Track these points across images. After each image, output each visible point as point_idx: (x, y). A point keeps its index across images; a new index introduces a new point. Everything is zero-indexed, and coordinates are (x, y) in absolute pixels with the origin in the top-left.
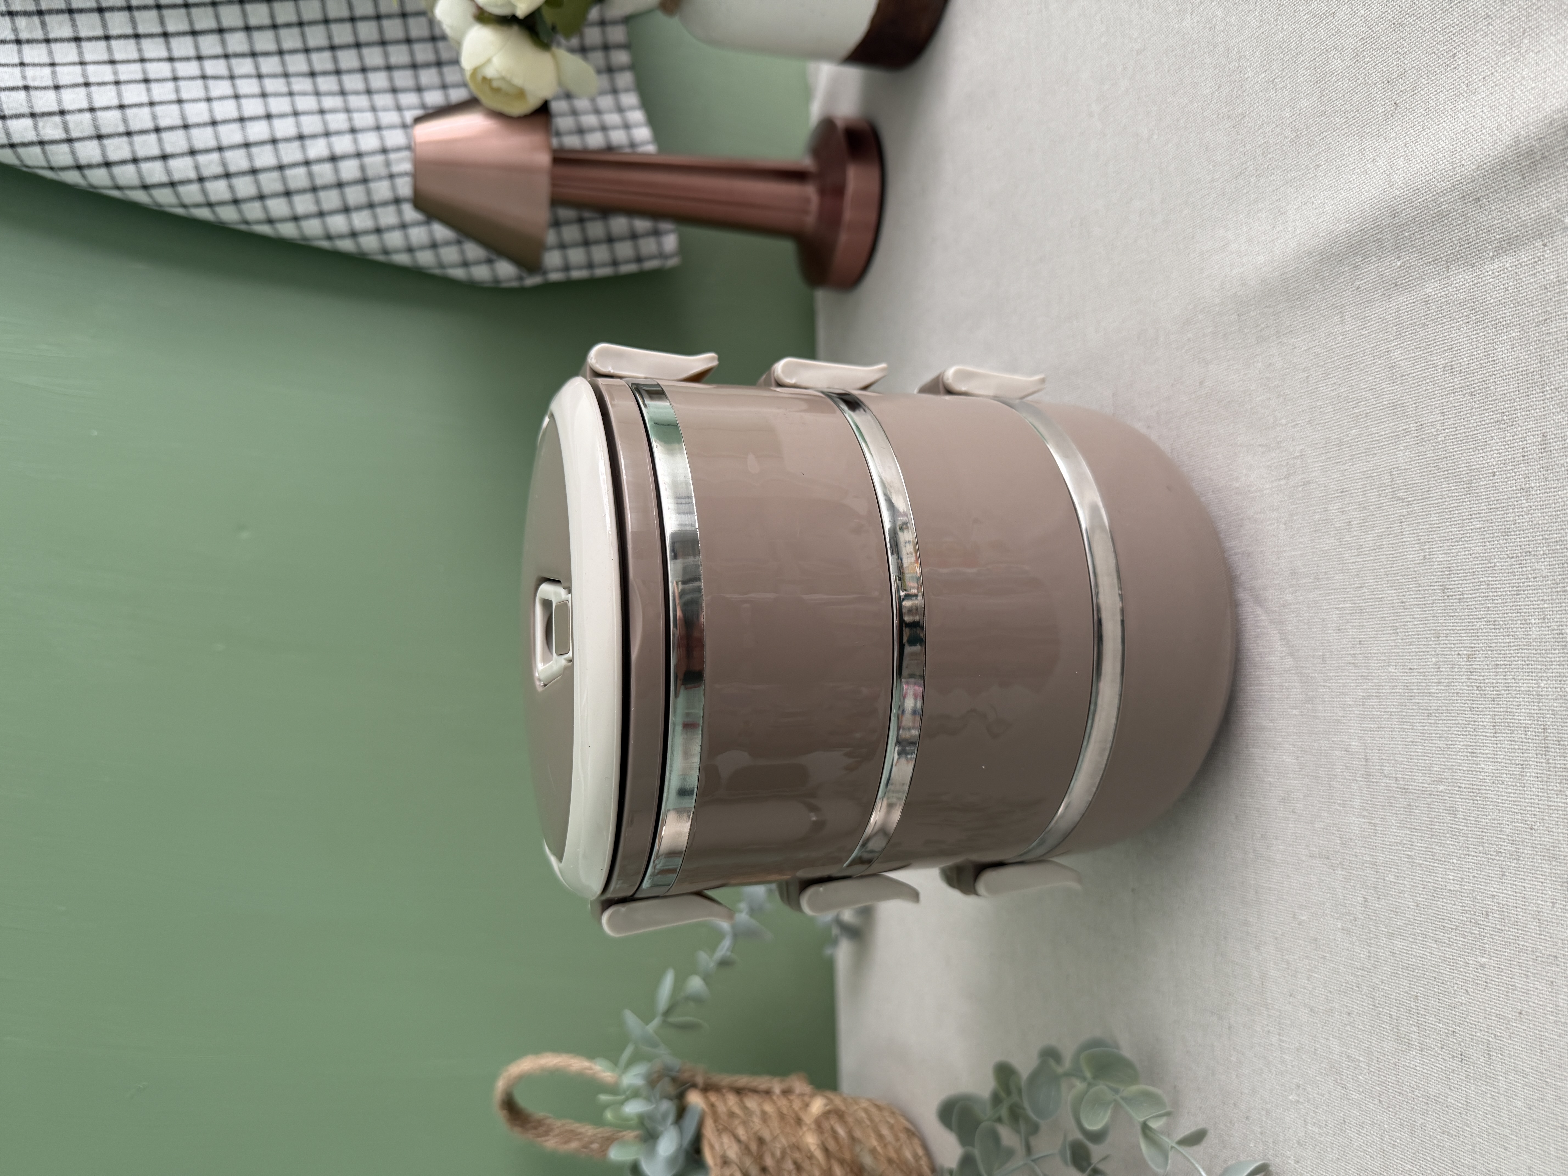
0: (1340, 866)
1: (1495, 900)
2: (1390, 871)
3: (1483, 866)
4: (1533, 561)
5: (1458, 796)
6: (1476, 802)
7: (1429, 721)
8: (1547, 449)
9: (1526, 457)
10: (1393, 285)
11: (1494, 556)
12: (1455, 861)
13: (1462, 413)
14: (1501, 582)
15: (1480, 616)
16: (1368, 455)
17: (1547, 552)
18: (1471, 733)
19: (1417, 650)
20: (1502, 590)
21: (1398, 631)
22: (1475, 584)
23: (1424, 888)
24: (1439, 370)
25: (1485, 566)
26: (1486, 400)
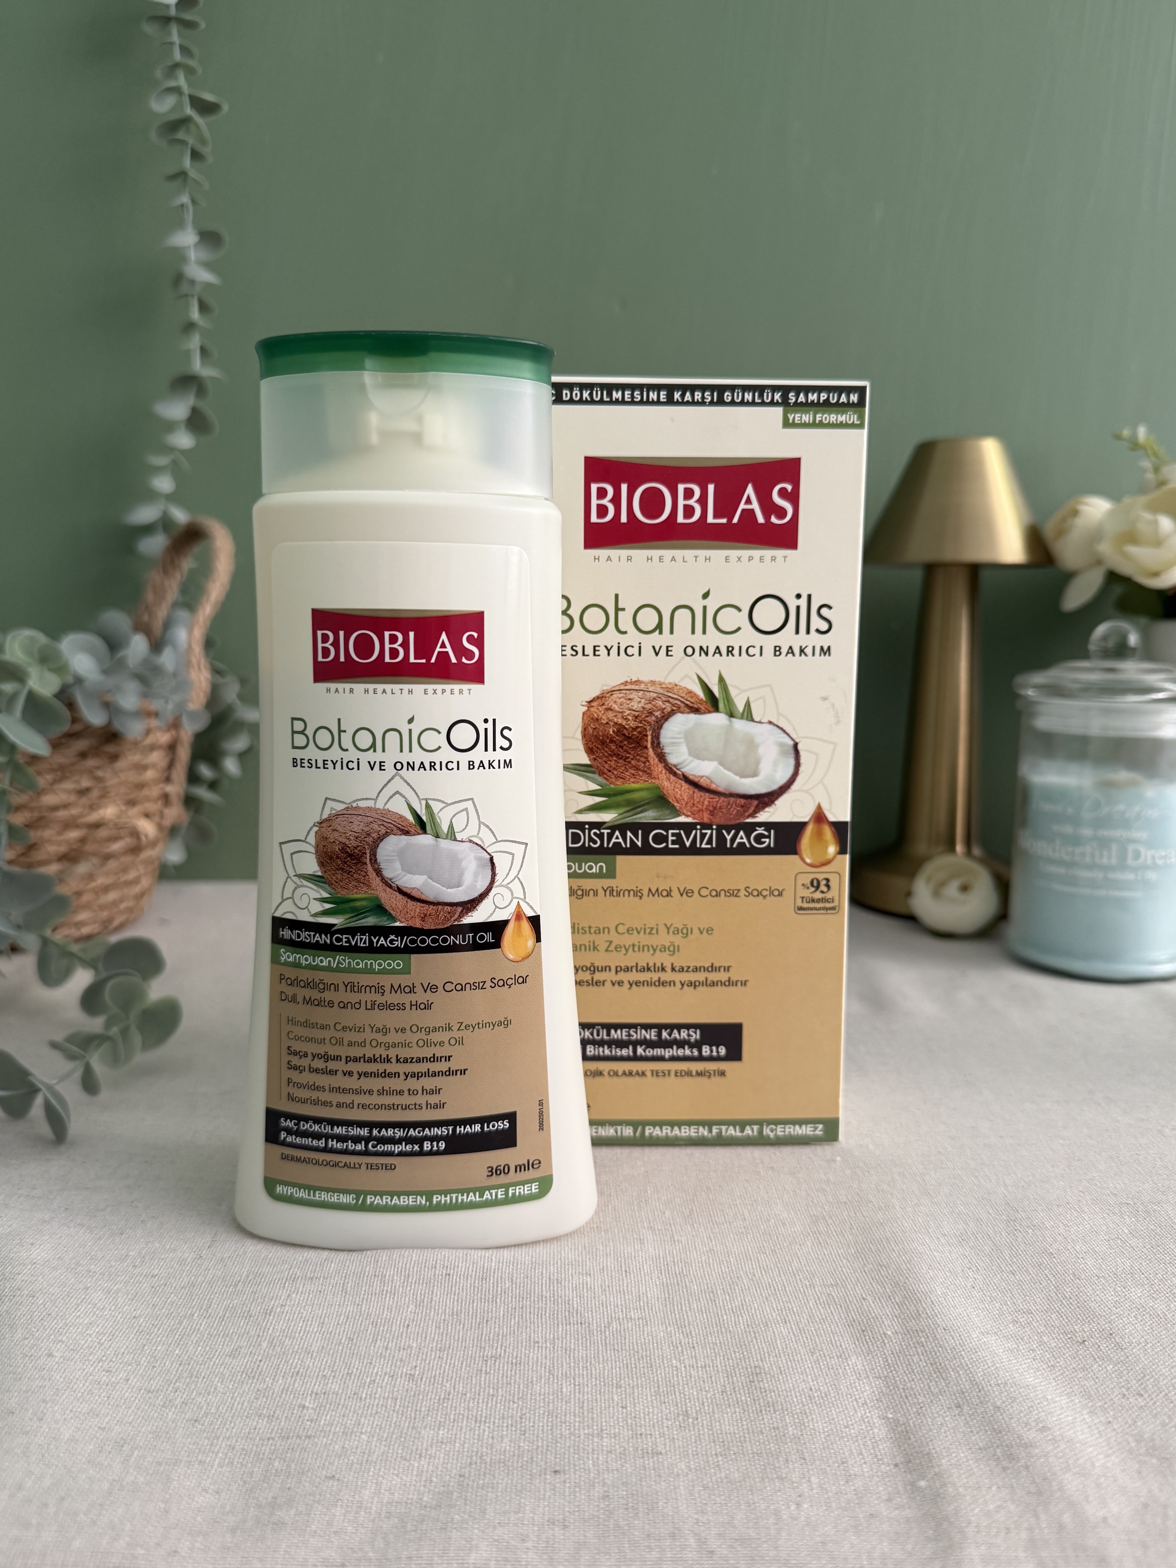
0: (198, 1257)
1: (122, 1381)
2: (180, 1298)
3: (164, 1375)
4: (513, 1437)
5: (251, 1359)
6: (240, 1374)
7: (344, 1339)
8: (646, 1454)
9: (639, 1437)
10: (864, 1328)
11: (526, 1403)
12: (177, 1352)
13: (701, 1382)
14: (494, 1407)
15: (457, 1386)
16: (665, 1300)
17: (522, 1449)
18: (321, 1373)
19: (429, 1332)
20: (484, 1407)
21: (455, 1316)
22: (496, 1384)
23: (153, 1325)
24: (756, 1363)
25: (516, 1393)
26: (715, 1404)
